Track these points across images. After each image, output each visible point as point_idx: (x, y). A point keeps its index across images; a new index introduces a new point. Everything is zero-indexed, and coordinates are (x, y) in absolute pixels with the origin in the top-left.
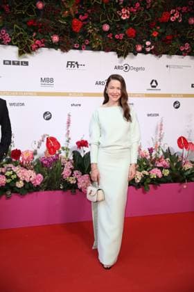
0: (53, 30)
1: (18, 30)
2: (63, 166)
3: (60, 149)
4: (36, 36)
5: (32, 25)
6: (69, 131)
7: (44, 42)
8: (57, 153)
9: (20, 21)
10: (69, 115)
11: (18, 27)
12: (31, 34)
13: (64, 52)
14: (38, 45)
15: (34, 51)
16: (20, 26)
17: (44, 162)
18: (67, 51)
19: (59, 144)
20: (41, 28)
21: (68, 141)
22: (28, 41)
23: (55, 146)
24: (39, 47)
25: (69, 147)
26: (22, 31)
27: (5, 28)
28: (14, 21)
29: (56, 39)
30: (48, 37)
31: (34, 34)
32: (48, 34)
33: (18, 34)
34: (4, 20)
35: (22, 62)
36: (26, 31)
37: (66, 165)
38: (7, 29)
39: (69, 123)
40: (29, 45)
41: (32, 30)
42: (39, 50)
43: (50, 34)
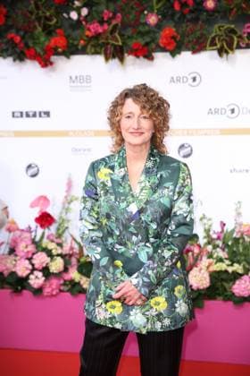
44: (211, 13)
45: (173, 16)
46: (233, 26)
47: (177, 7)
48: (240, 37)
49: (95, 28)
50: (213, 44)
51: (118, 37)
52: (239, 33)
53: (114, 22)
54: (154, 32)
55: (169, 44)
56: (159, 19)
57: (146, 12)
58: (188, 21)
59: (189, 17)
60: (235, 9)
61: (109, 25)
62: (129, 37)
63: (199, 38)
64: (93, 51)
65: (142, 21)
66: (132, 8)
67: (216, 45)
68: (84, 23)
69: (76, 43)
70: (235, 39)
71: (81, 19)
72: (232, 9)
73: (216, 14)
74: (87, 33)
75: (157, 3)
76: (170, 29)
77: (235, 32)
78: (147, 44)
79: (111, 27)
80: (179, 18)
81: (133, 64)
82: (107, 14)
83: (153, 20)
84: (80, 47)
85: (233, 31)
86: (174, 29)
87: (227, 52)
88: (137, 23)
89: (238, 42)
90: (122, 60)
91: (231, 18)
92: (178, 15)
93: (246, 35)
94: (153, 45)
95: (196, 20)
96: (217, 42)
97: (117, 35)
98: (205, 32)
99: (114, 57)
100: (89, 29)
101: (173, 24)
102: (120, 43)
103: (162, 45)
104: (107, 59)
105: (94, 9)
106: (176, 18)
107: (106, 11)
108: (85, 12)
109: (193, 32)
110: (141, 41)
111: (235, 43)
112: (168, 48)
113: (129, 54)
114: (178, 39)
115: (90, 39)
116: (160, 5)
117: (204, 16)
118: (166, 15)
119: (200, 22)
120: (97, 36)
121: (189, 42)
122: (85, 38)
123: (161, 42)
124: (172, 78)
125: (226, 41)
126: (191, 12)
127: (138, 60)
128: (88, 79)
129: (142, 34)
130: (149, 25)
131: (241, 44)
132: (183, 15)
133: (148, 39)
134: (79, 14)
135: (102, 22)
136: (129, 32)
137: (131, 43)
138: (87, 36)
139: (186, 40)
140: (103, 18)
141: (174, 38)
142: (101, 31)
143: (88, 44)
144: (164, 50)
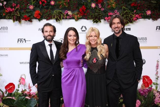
0: (147, 7)
1: (125, 10)
2: (154, 96)
3: (152, 84)
4: (136, 12)
5: (134, 6)
6: (157, 72)
7: (141, 16)
8: (150, 86)
9: (126, 4)
10: (158, 61)
11: (124, 8)
12: (133, 11)
13: (154, 20)
14: (137, 17)
15: (135, 21)
16: (126, 7)
17: (141, 92)
18: (156, 20)
19: (151, 80)
20: (139, 6)
21: (157, 79)
22: (131, 15)
23: (149, 82)
24: (137, 19)
25: (158, 83)
26: (127, 10)
27: (117, 9)
28: (122, 5)
29: (149, 13)
30: (144, 12)
31: (135, 11)
32: (144, 10)
33: (125, 12)
34: (117, 5)
35: (127, 29)
36: (130, 9)
37: (156, 95)
38: (118, 10)
39: (157, 66)
40: (132, 17)
41: (133, 9)
42: (138, 20)
43: (145, 10)
44: (53, 6)
45: (39, 6)
46: (61, 11)
47: (40, 3)
48: (63, 15)
49: (9, 9)
50: (54, 17)
51: (18, 13)
52: (63, 14)
53: (17, 8)
54: (32, 12)
55: (38, 16)
56: (34, 7)
57: (29, 4)
58: (45, 9)
59: (45, 7)
60: (61, 5)
61: (15, 8)
62: (23, 13)
63: (49, 15)
64: (8, 18)
65: (28, 8)
66: (24, 3)
67: (55, 17)
68: (5, 7)
69: (2, 14)
70: (62, 15)
71: (4, 5)
72: (60, 5)
73: (55, 7)
74: (6, 11)
75: (33, 2)
76: (38, 11)
77: (62, 13)
78: (30, 16)
79: (15, 9)
80: (41, 7)
81: (24, 23)
82: (14, 5)
83: (32, 7)
84: (3, 16)
85: (61, 13)
86: (40, 11)
87: (59, 20)
88: (26, 8)
89: (63, 17)
90: (20, 22)
91: (60, 8)
92: (41, 6)
93: (65, 14)
94: (32, 17)
95: (47, 8)
96: (55, 16)
97: (18, 12)
98: (51, 13)
99: (17, 20)
100: (7, 10)
101: (39, 9)
102: (19, 16)
103: (35, 17)
104: (14, 21)
105: (9, 2)
106: (40, 7)
107: (13, 3)
108: (5, 3)
109: (47, 12)
110: (27, 15)
111: (62, 17)
112: (37, 18)
113: (23, 19)
114: (41, 15)
115: (7, 13)
116: (34, 2)
117: (50, 7)
118: (36, 6)
119: (49, 9)
120: (10, 12)
121: (45, 16)
122: (5, 13)
123: (35, 15)
124: (39, 29)
125: (59, 16)
126: (46, 5)
127: (26, 22)
128: (7, 28)
129: (28, 12)
130: (30, 9)
131: (64, 17)
132: (43, 6)
133: (30, 14)
134: (3, 4)
135: (12, 7)
136: (23, 11)
137: (23, 15)
138: (6, 12)
139: (44, 15)
140: (12, 6)
141: (40, 14)
142: (11, 11)
143: (6, 15)
144: (36, 18)
